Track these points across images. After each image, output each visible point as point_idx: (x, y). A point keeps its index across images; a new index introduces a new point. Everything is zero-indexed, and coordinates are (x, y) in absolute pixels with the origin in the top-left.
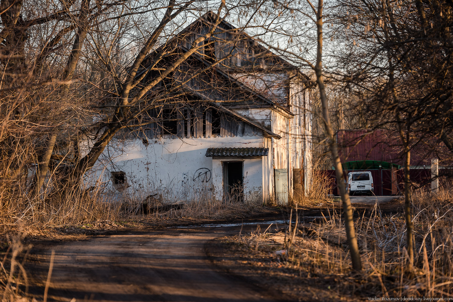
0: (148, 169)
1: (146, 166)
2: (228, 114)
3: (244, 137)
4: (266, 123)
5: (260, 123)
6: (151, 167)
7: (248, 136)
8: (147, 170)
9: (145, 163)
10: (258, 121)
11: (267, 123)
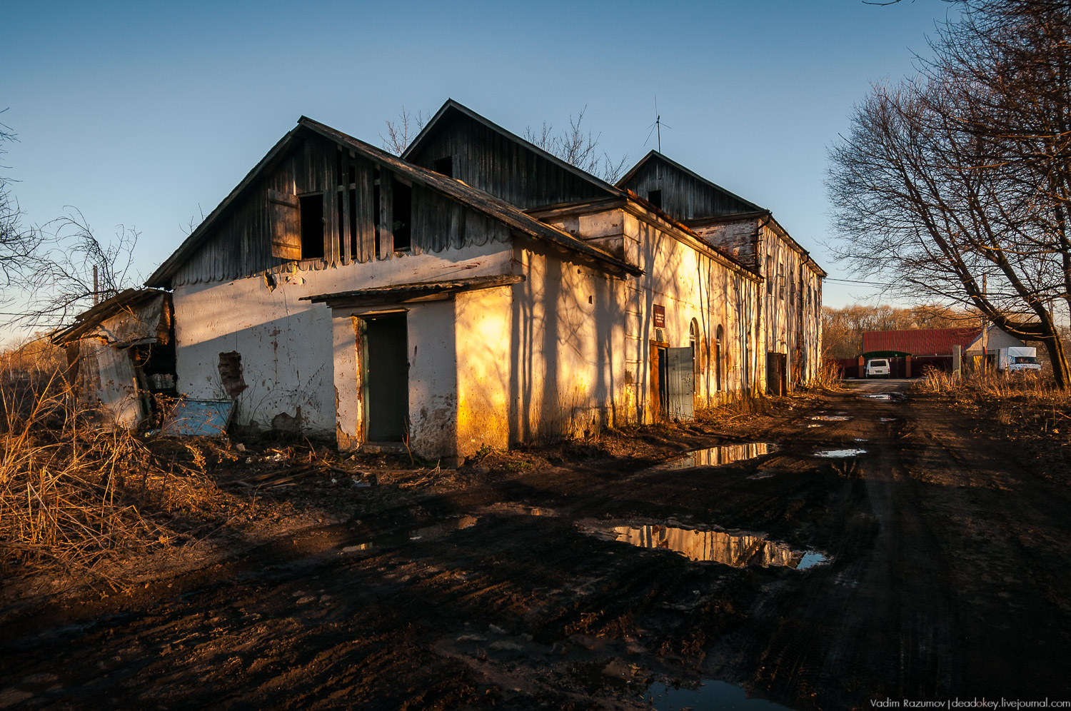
0: (276, 345)
1: (272, 339)
2: (429, 190)
3: (465, 249)
4: (612, 242)
5: (602, 244)
6: (281, 339)
7: (473, 247)
8: (275, 349)
9: (271, 333)
10: (597, 241)
11: (614, 244)
